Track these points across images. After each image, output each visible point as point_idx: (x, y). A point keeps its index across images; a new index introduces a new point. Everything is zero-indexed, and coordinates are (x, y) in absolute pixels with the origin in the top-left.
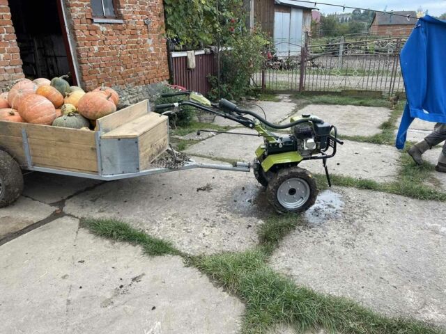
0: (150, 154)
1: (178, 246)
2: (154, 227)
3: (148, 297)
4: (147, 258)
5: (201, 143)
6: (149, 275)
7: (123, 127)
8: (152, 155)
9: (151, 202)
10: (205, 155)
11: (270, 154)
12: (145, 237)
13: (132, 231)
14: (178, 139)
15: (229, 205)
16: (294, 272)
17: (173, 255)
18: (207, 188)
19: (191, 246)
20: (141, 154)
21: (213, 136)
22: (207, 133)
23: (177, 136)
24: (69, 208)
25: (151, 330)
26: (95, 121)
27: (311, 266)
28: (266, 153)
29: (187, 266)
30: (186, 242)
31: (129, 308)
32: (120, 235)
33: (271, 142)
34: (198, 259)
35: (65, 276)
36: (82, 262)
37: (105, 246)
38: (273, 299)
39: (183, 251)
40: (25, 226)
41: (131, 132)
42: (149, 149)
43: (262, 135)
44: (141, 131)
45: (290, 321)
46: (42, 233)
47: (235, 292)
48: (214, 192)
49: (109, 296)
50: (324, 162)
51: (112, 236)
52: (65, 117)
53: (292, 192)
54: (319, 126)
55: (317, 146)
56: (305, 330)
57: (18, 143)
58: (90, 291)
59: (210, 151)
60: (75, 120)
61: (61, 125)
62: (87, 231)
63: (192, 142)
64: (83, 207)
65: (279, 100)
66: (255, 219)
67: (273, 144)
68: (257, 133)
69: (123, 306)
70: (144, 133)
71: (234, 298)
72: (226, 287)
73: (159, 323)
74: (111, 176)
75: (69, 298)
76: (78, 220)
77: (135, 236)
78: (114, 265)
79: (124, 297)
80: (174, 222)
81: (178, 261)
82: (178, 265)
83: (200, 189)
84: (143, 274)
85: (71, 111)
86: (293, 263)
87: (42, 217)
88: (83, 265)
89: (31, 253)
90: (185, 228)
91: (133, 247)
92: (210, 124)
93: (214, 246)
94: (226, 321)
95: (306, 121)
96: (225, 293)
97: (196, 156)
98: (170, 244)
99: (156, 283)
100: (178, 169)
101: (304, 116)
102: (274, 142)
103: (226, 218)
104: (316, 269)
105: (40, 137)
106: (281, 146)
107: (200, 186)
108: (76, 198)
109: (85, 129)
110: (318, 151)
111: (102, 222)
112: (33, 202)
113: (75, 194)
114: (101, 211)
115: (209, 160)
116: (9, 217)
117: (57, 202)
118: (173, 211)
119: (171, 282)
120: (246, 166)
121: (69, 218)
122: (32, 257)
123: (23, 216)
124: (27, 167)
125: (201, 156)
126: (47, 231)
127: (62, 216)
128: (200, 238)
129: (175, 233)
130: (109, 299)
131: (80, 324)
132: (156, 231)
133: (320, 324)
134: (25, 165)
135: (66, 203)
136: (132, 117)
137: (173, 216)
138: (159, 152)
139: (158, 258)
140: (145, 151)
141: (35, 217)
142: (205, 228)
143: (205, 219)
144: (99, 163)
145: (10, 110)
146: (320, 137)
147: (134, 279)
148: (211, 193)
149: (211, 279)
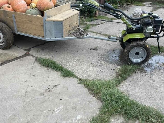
0: (69, 30)
1: (77, 74)
2: (67, 64)
3: (59, 94)
4: (62, 77)
5: (97, 26)
6: (61, 85)
7: (57, 16)
8: (70, 30)
9: (68, 53)
10: (98, 32)
11: (128, 33)
12: (62, 68)
13: (57, 65)
14: (86, 23)
15: (105, 58)
16: (130, 93)
17: (74, 78)
18: (96, 49)
19: (82, 75)
20: (64, 30)
21: (104, 23)
22: (101, 21)
23: (86, 22)
24: (32, 52)
25: (58, 108)
26: (43, 12)
27: (140, 91)
28: (126, 33)
29: (79, 84)
30: (80, 73)
31: (51, 98)
32: (52, 66)
33: (129, 27)
34: (85, 81)
35: (27, 81)
36: (34, 76)
37: (45, 70)
38: (117, 104)
39: (78, 76)
40: (13, 58)
41: (60, 18)
42: (68, 27)
43: (125, 23)
44: (65, 18)
45: (122, 114)
46: (20, 62)
47: (99, 98)
48: (99, 51)
49: (43, 91)
50: (158, 40)
51: (48, 66)
52: (31, 9)
53: (137, 54)
54: (156, 19)
55: (154, 31)
56: (129, 119)
57: (11, 21)
58: (36, 89)
59: (101, 30)
60: (35, 11)
61: (29, 13)
62: (38, 63)
63: (93, 25)
64: (38, 52)
65: (144, 5)
66: (116, 66)
67: (130, 28)
68: (122, 22)
69: (48, 97)
70: (66, 19)
71: (98, 100)
72: (95, 95)
73: (62, 106)
74: (50, 39)
75: (27, 90)
76: (35, 58)
77: (58, 67)
78: (47, 79)
79: (49, 93)
80: (77, 63)
81: (76, 80)
82: (75, 83)
83: (92, 49)
84: (59, 85)
85: (34, 7)
86: (131, 88)
87: (21, 55)
88: (34, 77)
89: (14, 70)
90: (81, 66)
91: (57, 72)
92: (104, 17)
93: (93, 76)
94: (92, 109)
95: (149, 17)
96: (94, 98)
97: (94, 32)
98: (73, 73)
99: (64, 89)
100: (81, 38)
101: (149, 14)
102: (131, 27)
103: (102, 64)
104: (142, 93)
105: (20, 19)
106: (134, 29)
107: (92, 48)
108: (35, 48)
109: (39, 16)
110: (154, 33)
111: (45, 60)
112: (18, 48)
113: (36, 46)
114: (45, 55)
115: (99, 35)
116: (7, 54)
117: (27, 49)
118: (77, 58)
119: (70, 89)
120: (115, 39)
121: (31, 56)
122: (15, 72)
123: (13, 54)
124: (15, 32)
125: (96, 33)
126: (21, 61)
127: (29, 56)
128: (88, 72)
129: (77, 68)
130: (43, 93)
131: (30, 101)
132: (68, 66)
133: (137, 118)
134: (15, 31)
135: (31, 50)
136: (62, 11)
137: (77, 60)
138: (74, 29)
139: (67, 78)
140: (66, 28)
141: (18, 55)
142: (91, 67)
143: (92, 63)
144: (45, 32)
145: (8, 5)
146: (156, 26)
147: (54, 86)
148: (97, 51)
149: (89, 90)
